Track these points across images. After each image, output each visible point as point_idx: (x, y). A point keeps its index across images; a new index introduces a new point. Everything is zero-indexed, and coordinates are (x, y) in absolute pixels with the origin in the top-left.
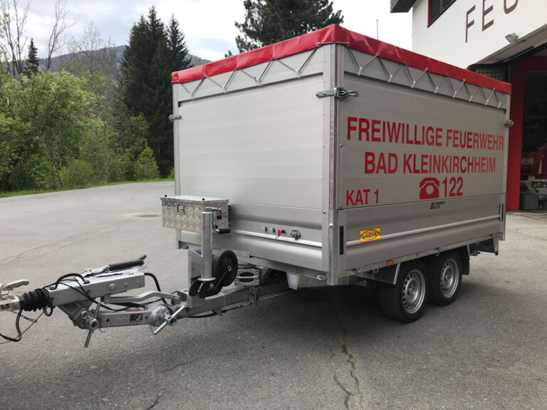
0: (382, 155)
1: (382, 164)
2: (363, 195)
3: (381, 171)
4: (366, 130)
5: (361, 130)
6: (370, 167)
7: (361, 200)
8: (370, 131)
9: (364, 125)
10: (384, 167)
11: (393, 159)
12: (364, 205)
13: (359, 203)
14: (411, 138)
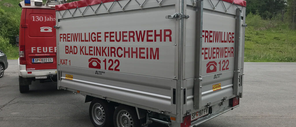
0: (71, 47)
1: (71, 50)
2: (65, 61)
3: (71, 53)
4: (65, 38)
5: (64, 38)
6: (67, 51)
7: (65, 63)
8: (66, 38)
9: (65, 36)
10: (72, 52)
11: (75, 48)
12: (66, 65)
13: (64, 64)
14: (83, 39)
